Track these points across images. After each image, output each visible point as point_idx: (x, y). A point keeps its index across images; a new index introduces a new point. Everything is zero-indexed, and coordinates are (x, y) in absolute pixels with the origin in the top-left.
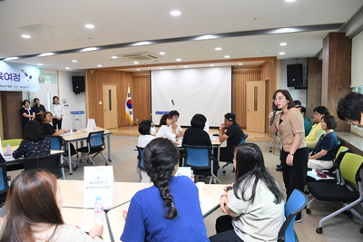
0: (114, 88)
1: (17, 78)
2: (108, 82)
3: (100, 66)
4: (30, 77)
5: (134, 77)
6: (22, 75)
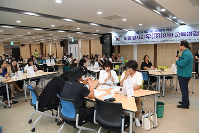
1: (197, 33)
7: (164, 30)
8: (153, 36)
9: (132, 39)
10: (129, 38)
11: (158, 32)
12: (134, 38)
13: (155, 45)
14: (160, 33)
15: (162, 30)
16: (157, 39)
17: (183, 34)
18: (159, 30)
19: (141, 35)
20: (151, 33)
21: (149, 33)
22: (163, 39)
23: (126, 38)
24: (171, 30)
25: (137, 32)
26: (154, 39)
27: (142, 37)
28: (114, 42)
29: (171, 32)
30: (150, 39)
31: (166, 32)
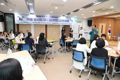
0: (104, 25)
1: (68, 21)
2: (102, 22)
3: (94, 16)
4: (72, 21)
5: (115, 20)
6: (70, 20)
7: (54, 17)
8: (48, 20)
9: (33, 20)
10: (31, 20)
11: (51, 18)
12: (35, 20)
13: (46, 25)
14: (52, 18)
15: (53, 17)
16: (50, 22)
17: (63, 21)
18: (51, 17)
19: (40, 18)
20: (47, 18)
21: (45, 18)
22: (53, 22)
23: (28, 19)
24: (57, 17)
25: (37, 16)
26: (48, 22)
27: (41, 20)
28: (17, 21)
29: (58, 19)
30: (46, 22)
31: (55, 18)
